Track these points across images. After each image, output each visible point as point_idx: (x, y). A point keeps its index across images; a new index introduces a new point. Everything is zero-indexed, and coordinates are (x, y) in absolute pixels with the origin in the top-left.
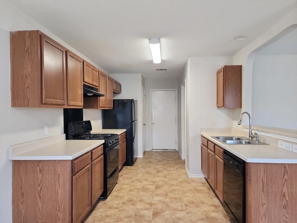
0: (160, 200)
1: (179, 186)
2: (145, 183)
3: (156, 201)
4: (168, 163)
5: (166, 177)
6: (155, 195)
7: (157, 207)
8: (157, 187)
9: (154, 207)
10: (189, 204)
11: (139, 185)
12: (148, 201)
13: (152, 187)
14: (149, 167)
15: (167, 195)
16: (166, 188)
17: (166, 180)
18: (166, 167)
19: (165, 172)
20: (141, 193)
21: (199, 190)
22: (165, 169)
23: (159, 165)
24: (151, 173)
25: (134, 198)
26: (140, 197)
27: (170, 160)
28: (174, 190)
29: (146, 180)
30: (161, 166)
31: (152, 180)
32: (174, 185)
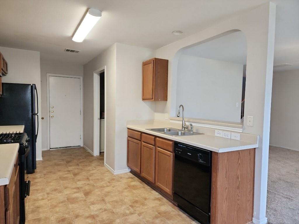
0: (100, 209)
1: (110, 186)
2: (67, 192)
3: (96, 211)
4: (80, 163)
5: (88, 179)
6: (90, 204)
7: (102, 218)
8: (87, 194)
9: (98, 219)
10: (133, 204)
11: (61, 197)
12: (87, 214)
13: (80, 195)
14: (59, 171)
15: (103, 200)
16: (97, 192)
17: (91, 182)
18: (81, 167)
19: (84, 173)
20: (70, 206)
21: (133, 186)
22: (82, 170)
23: (70, 166)
24: (67, 177)
25: (65, 215)
26: (72, 211)
27: (80, 159)
28: (108, 192)
29: (66, 188)
30: (73, 167)
31: (74, 187)
32: (104, 187)
